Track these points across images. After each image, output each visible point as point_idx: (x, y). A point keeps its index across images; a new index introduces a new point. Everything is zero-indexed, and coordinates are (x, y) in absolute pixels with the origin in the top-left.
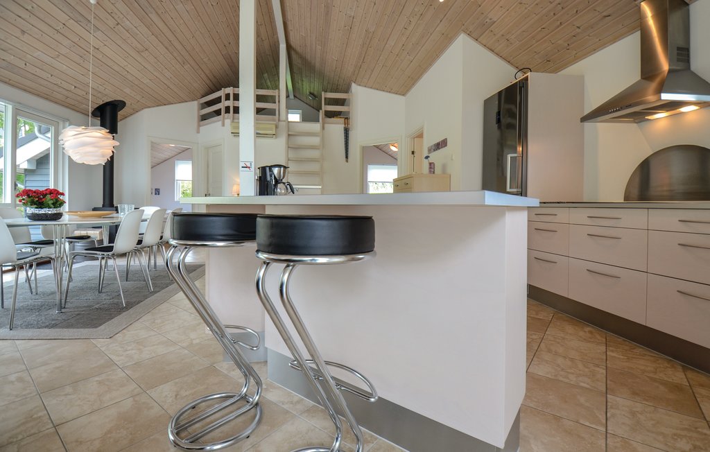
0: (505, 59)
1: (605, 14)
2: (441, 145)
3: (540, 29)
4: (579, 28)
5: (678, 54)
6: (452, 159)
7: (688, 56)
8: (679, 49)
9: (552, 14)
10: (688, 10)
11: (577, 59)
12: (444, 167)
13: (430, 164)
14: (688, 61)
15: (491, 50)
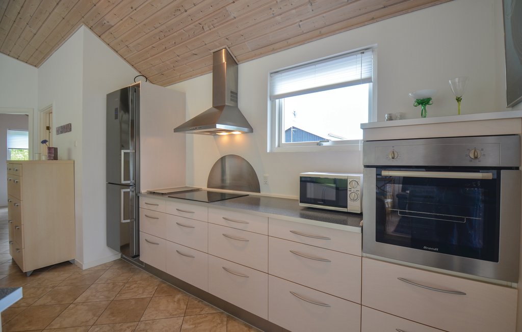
0: (128, 62)
1: (193, 52)
2: (67, 128)
3: (151, 46)
4: (179, 56)
5: (231, 96)
6: (75, 146)
7: (237, 98)
8: (232, 92)
9: (158, 38)
10: (238, 68)
11: (181, 79)
12: (69, 151)
13: (49, 149)
14: (236, 101)
15: (115, 50)
